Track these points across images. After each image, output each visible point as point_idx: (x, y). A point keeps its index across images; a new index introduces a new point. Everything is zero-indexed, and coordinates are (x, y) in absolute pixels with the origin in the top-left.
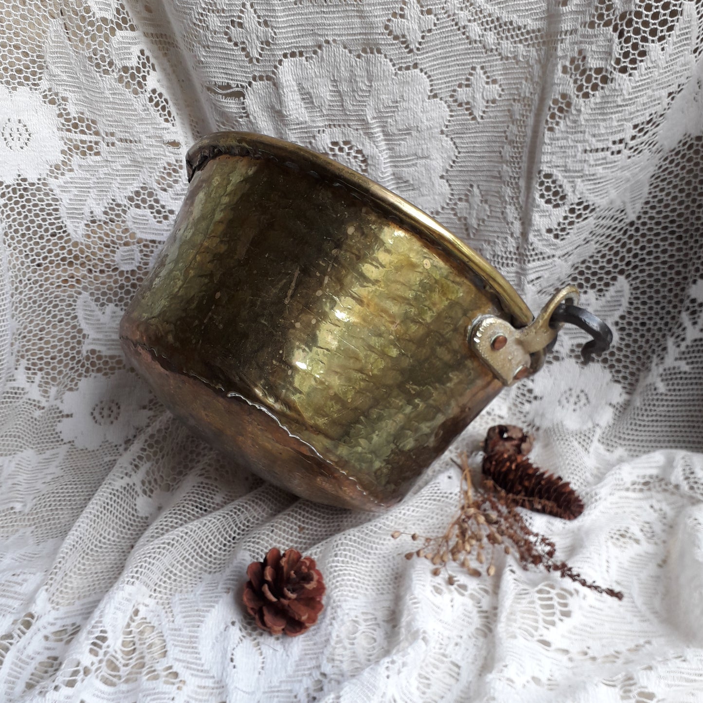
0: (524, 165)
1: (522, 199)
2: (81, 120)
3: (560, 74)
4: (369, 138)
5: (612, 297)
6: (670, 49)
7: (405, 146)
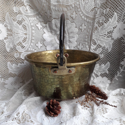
0: (90, 39)
1: (89, 44)
2: (10, 30)
3: (95, 24)
5: (107, 65)
6: (113, 20)
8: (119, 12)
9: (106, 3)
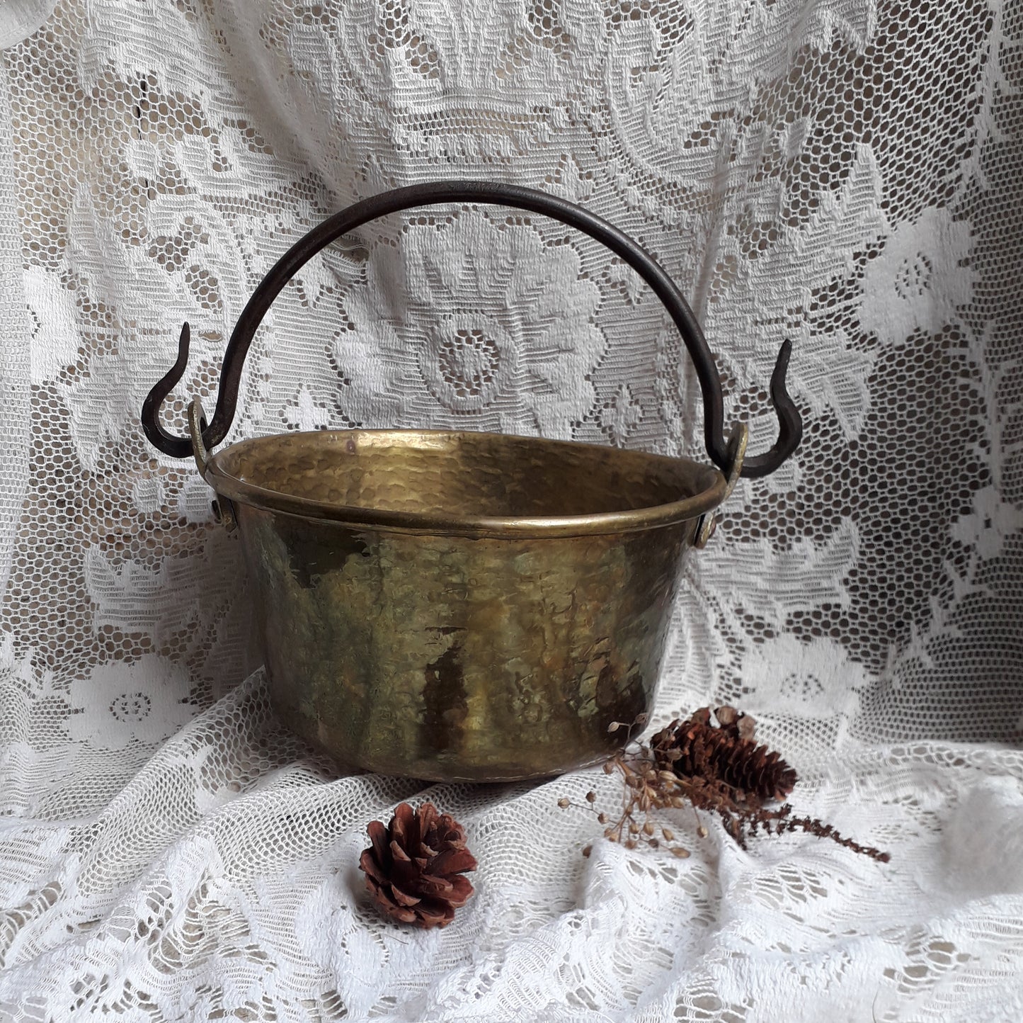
2: (101, 308)
3: (726, 235)
4: (505, 328)
5: (836, 546)
6: (847, 198)
7: (546, 336)
8: (893, 140)
9: (795, 75)
